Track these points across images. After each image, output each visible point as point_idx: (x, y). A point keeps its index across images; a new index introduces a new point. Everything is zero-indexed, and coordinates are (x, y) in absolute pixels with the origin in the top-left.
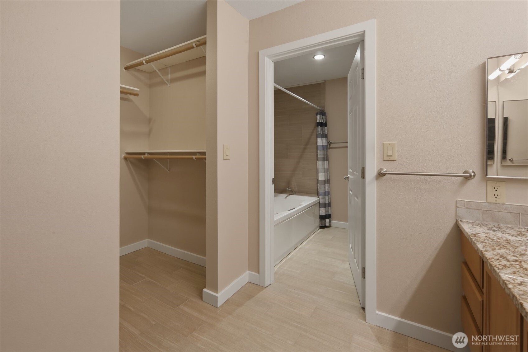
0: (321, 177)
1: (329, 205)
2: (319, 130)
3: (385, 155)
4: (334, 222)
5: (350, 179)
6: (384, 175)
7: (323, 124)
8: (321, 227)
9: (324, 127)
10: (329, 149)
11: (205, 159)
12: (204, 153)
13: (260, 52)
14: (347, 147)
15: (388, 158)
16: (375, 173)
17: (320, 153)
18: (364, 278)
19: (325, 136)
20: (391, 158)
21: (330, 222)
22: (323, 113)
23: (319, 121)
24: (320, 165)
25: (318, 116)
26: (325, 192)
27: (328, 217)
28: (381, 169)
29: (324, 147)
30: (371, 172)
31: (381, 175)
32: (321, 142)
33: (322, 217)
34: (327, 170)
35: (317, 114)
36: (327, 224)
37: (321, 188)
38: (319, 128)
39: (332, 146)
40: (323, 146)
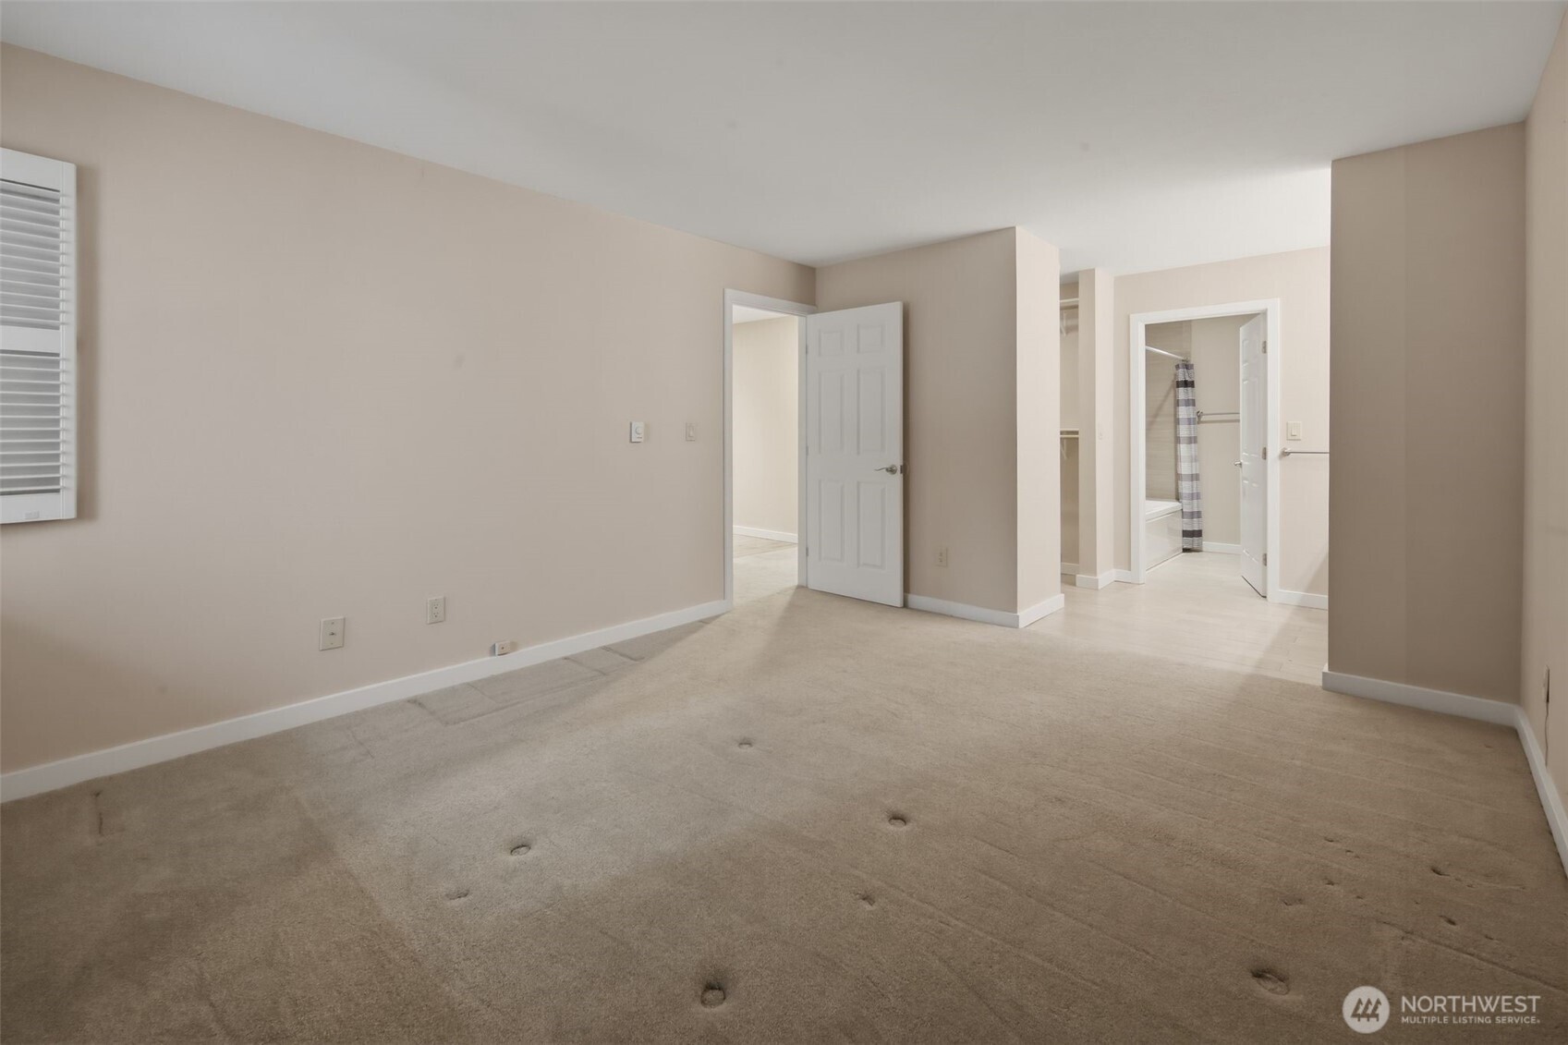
0: (1185, 469)
1: (1199, 515)
2: (1182, 393)
3: (1289, 435)
4: (1207, 544)
5: (1243, 466)
6: (1288, 454)
7: (1188, 384)
8: (1185, 550)
9: (1189, 389)
10: (1198, 423)
11: (1077, 439)
12: (1077, 433)
13: (1131, 316)
14: (1238, 421)
15: (1293, 438)
16: (1278, 452)
17: (1184, 431)
18: (1266, 565)
19: (1191, 403)
20: (1296, 438)
21: (1200, 544)
22: (1187, 366)
23: (1181, 378)
24: (1183, 448)
25: (1181, 370)
26: (1192, 494)
27: (1198, 534)
28: (1285, 449)
29: (1190, 421)
30: (1273, 453)
31: (1285, 454)
32: (1184, 412)
33: (1186, 534)
34: (1194, 459)
35: (1177, 367)
36: (1195, 547)
37: (1185, 487)
38: (1181, 390)
39: (1203, 419)
40: (1189, 419)
